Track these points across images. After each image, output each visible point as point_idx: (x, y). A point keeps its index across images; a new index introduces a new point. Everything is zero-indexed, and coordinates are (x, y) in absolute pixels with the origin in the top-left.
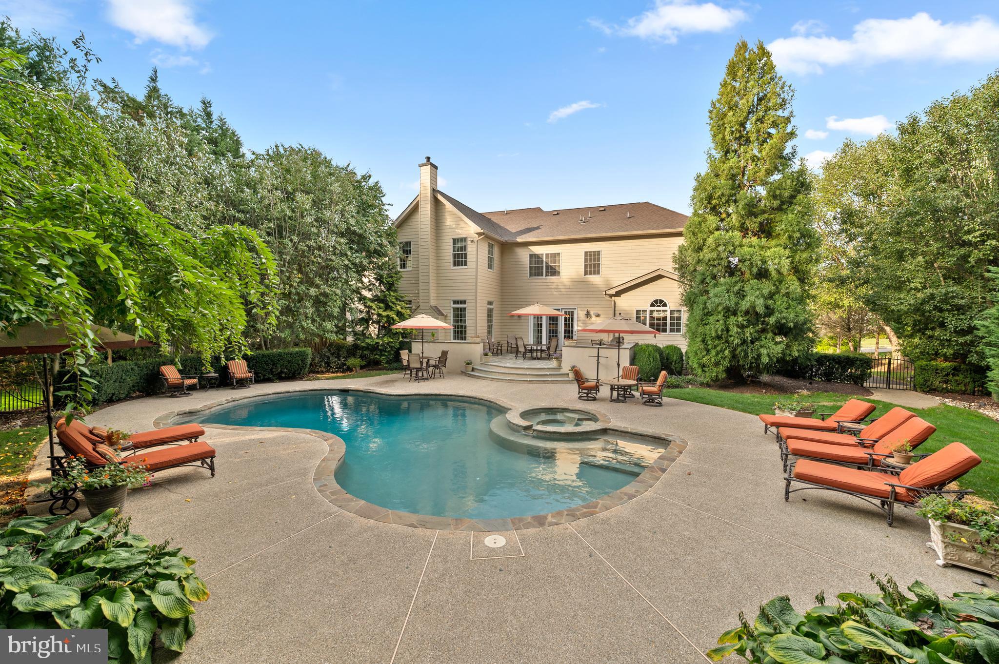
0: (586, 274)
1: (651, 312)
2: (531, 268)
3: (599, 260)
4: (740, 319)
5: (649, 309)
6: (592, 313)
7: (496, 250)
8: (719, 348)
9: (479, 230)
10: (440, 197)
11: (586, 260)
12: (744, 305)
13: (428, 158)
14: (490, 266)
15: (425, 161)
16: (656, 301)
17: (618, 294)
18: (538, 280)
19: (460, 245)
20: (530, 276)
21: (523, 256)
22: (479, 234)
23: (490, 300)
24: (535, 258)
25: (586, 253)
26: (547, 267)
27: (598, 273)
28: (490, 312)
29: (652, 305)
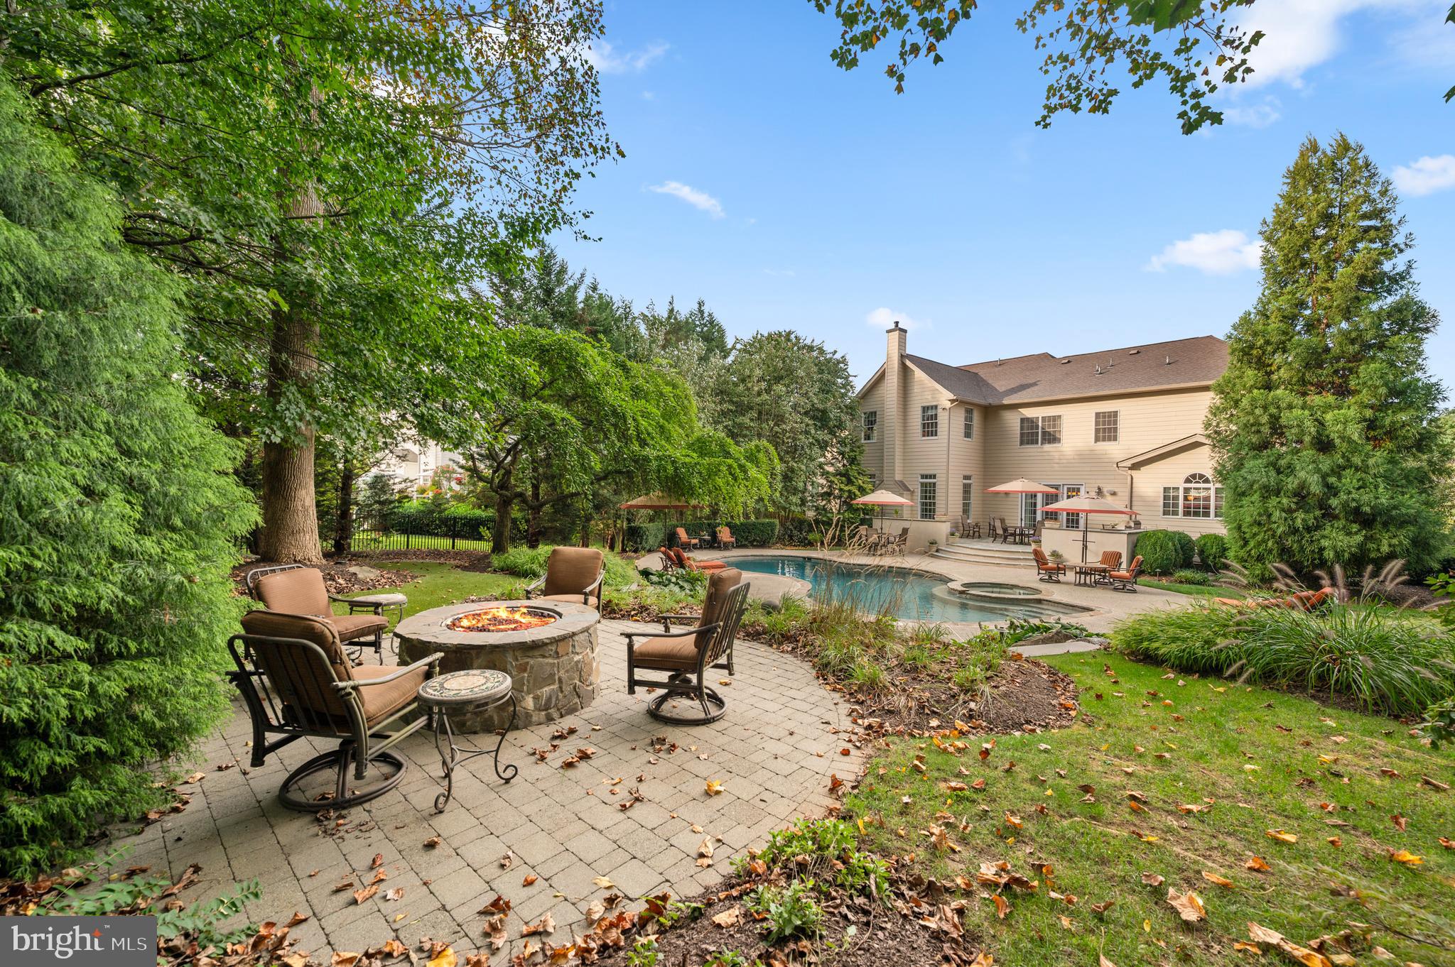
0: (1097, 440)
1: (1187, 490)
2: (1022, 434)
3: (1116, 422)
4: (1285, 501)
5: (1182, 486)
6: (1105, 490)
7: (976, 416)
8: (1259, 538)
9: (952, 396)
10: (908, 363)
11: (1097, 423)
12: (1291, 483)
13: (897, 323)
14: (968, 435)
15: (893, 326)
16: (1194, 476)
17: (1136, 466)
18: (1031, 449)
19: (930, 413)
20: (1022, 443)
21: (1012, 421)
22: (952, 401)
23: (968, 473)
24: (1028, 423)
25: (1097, 415)
26: (1044, 433)
27: (1115, 439)
28: (967, 490)
29: (1187, 481)
